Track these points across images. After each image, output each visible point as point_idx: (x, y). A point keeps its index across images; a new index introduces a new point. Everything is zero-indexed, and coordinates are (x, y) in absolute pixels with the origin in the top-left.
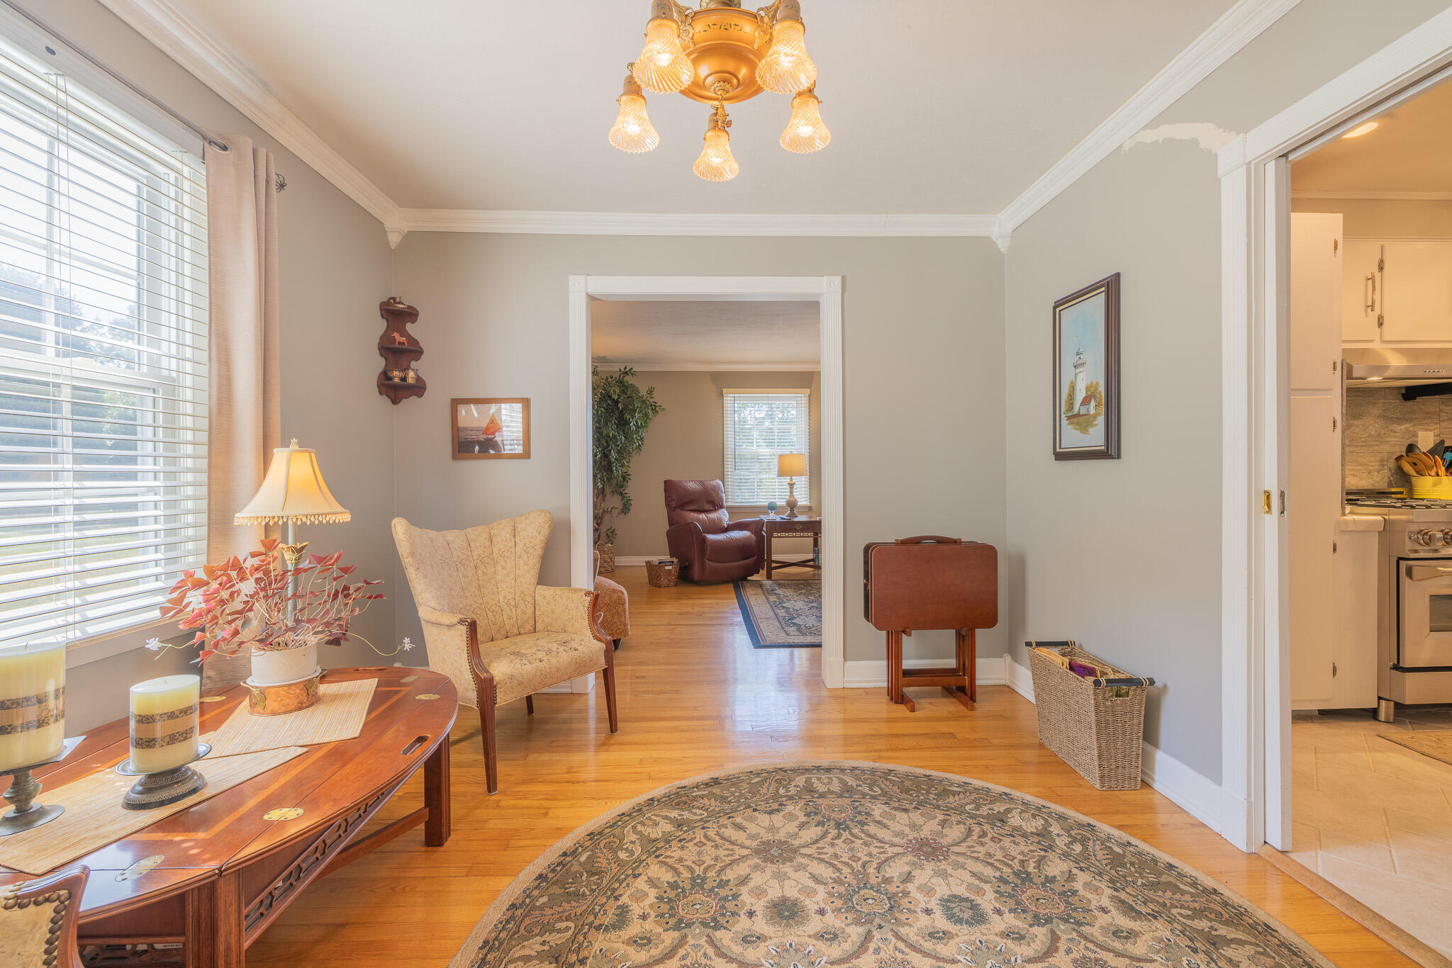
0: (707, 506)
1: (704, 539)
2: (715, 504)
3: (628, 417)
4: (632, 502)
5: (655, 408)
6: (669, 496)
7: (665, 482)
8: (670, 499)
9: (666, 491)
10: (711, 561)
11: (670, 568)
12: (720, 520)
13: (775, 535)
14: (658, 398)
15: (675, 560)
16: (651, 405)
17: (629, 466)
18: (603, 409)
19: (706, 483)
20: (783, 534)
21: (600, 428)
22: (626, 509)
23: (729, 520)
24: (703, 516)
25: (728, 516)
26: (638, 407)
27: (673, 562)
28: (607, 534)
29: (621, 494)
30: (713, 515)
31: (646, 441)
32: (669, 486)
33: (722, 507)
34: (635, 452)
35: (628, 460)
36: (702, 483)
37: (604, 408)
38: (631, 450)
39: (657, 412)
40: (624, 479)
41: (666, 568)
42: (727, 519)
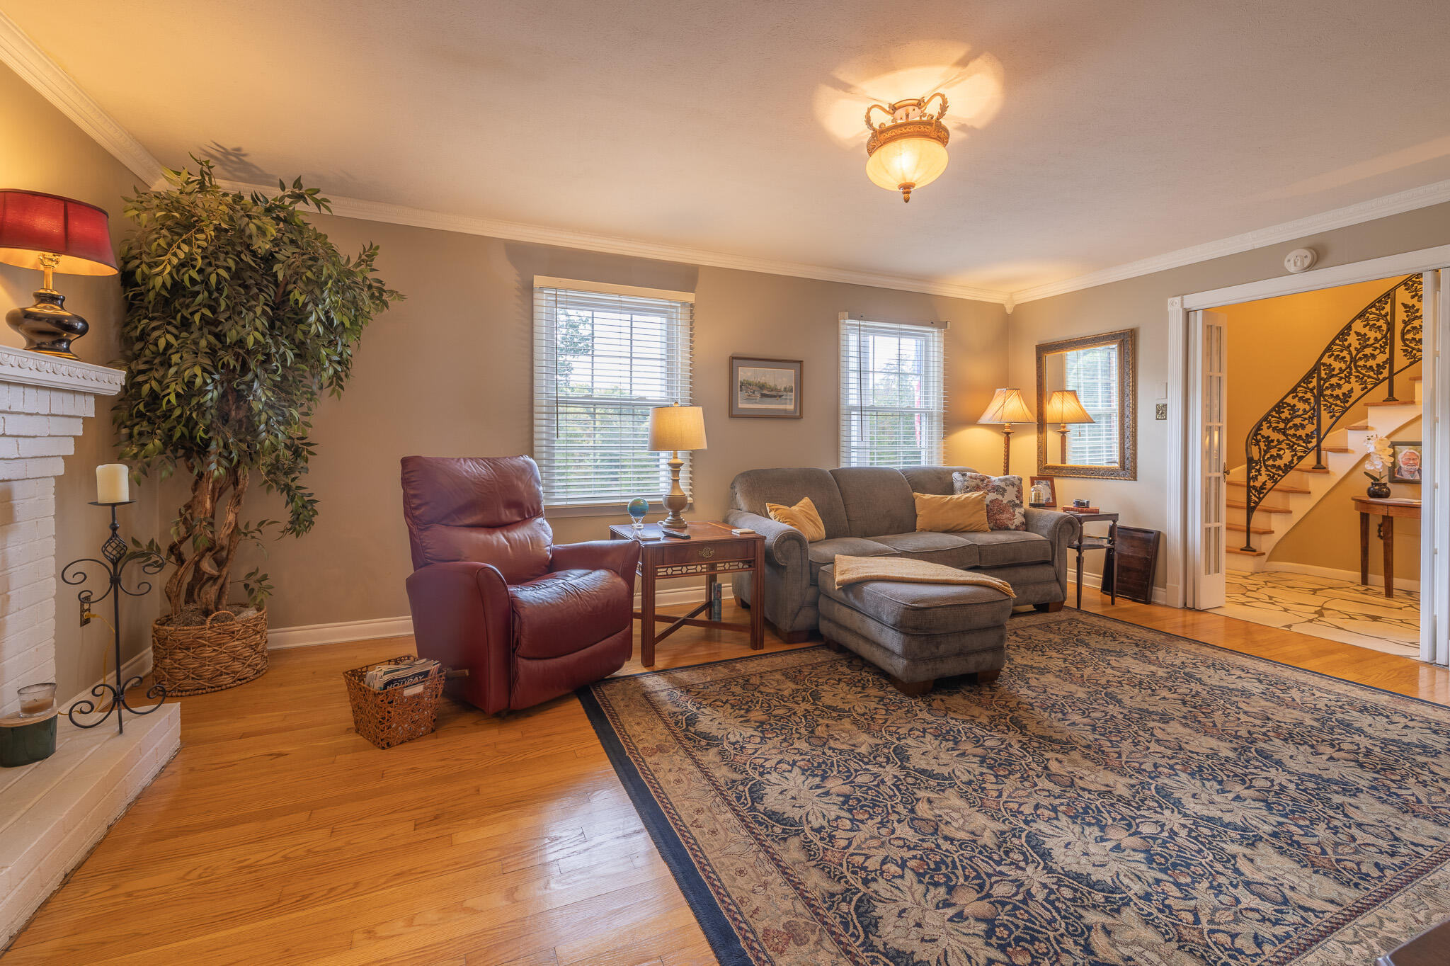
0: (507, 515)
1: (513, 606)
2: (526, 509)
3: (301, 299)
4: (316, 506)
5: (379, 294)
6: (415, 496)
7: (405, 462)
8: (416, 502)
9: (405, 482)
10: (529, 658)
11: (419, 689)
12: (535, 540)
13: (661, 572)
14: (386, 270)
15: (433, 666)
16: (370, 287)
17: (307, 425)
18: (222, 272)
19: (502, 463)
20: (677, 570)
21: (217, 323)
22: (302, 519)
23: (554, 541)
24: (499, 538)
25: (551, 534)
26: (330, 277)
27: (426, 674)
28: (246, 586)
29: (287, 488)
30: (519, 534)
31: (355, 369)
32: (412, 470)
33: (537, 513)
34: (327, 391)
35: (305, 409)
36: (493, 462)
37: (228, 269)
38: (315, 388)
39: (385, 304)
40: (297, 453)
41: (408, 692)
42: (549, 540)
